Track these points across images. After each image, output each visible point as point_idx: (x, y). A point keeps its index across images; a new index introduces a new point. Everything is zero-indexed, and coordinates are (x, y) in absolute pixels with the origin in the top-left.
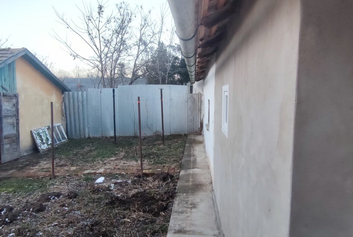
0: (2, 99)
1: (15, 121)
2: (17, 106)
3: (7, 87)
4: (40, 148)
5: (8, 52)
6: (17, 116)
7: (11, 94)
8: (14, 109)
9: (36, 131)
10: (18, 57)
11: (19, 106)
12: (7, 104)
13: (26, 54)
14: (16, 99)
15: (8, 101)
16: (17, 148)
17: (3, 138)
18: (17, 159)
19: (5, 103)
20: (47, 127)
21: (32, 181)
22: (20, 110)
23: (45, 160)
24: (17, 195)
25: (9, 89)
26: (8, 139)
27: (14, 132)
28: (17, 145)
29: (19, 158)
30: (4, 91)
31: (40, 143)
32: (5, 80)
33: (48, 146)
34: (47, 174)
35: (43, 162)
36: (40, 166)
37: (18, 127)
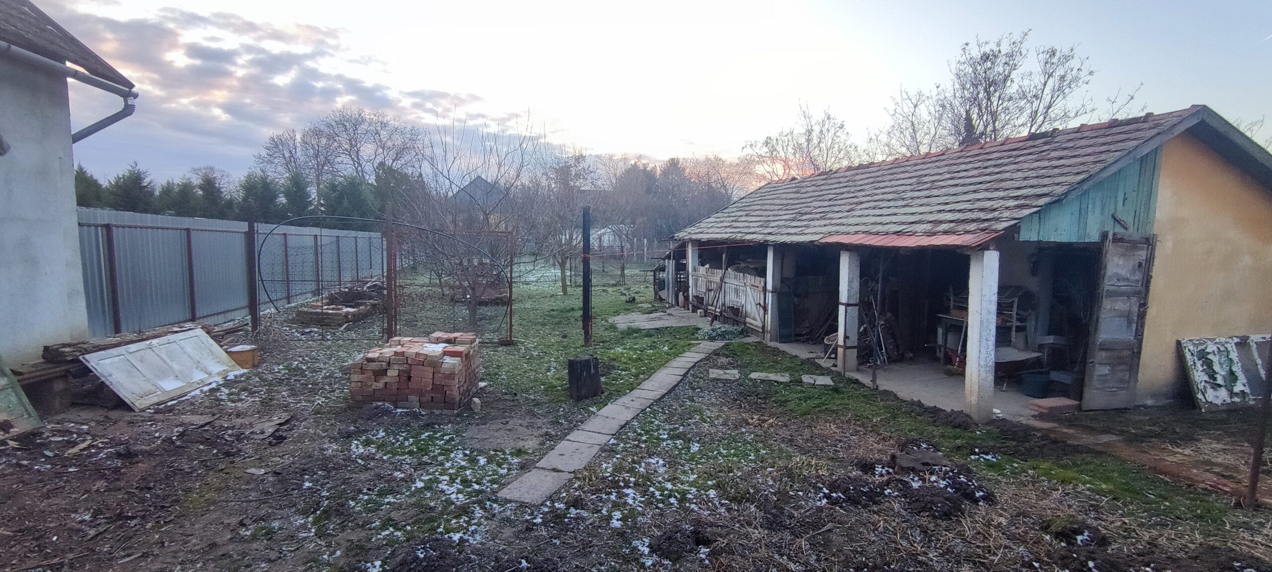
0: (1111, 247)
1: (1135, 309)
2: (1149, 269)
3: (1128, 219)
4: (1200, 396)
5: (1145, 125)
6: (1143, 296)
7: (1136, 237)
8: (1138, 276)
9: (1194, 345)
10: (1175, 134)
11: (1154, 268)
12: (1121, 262)
13: (1203, 123)
14: (1148, 248)
15: (1123, 255)
16: (1129, 382)
17: (1098, 348)
18: (1126, 409)
19: (1116, 259)
20: (1236, 340)
21: (1168, 487)
22: (1153, 281)
23: (1218, 440)
24: (1120, 508)
25: (1132, 223)
26: (1109, 354)
27: (1129, 337)
28: (1130, 373)
29: (1129, 409)
30: (1119, 229)
31: (1203, 383)
32: (1124, 200)
33: (1231, 398)
34: (1225, 485)
35: (1210, 443)
36: (1197, 451)
37: (1143, 326)
